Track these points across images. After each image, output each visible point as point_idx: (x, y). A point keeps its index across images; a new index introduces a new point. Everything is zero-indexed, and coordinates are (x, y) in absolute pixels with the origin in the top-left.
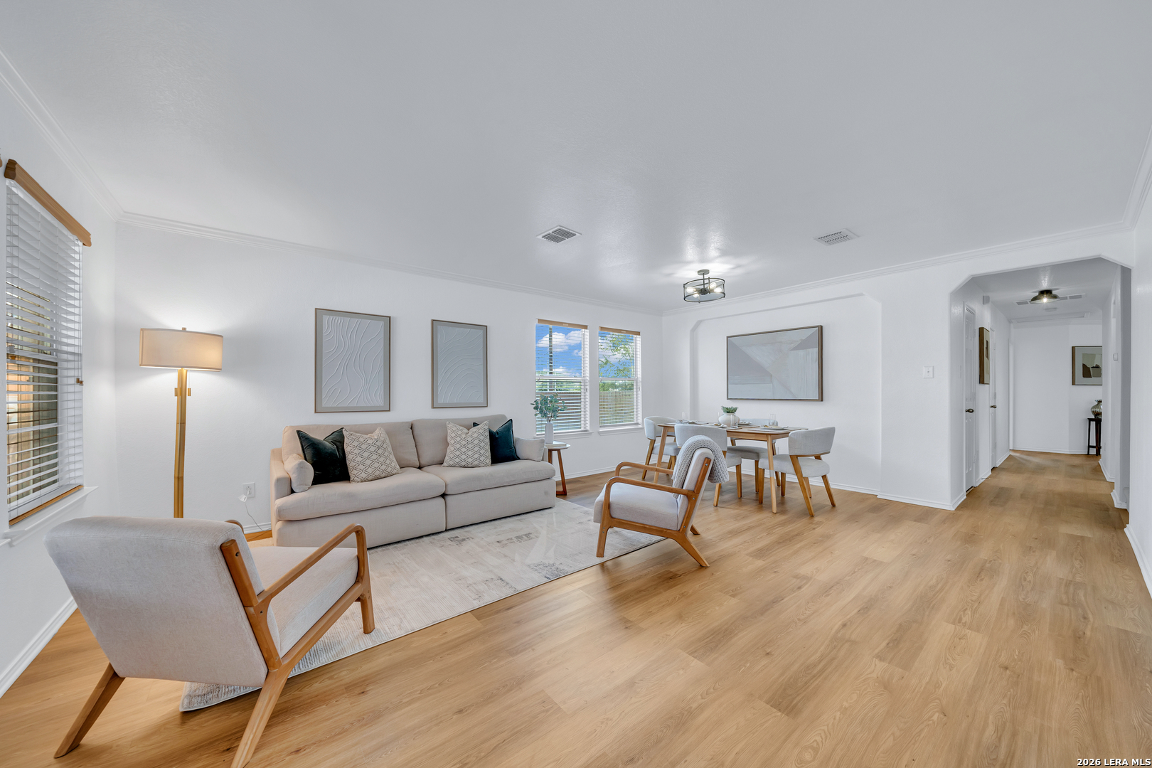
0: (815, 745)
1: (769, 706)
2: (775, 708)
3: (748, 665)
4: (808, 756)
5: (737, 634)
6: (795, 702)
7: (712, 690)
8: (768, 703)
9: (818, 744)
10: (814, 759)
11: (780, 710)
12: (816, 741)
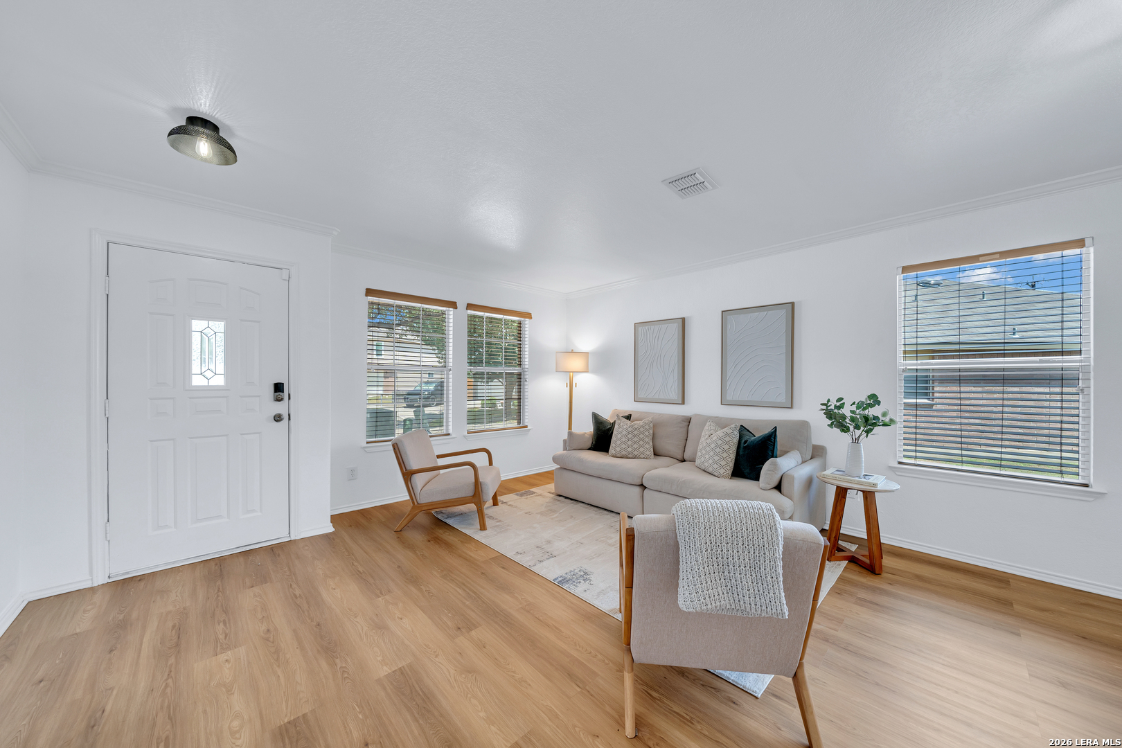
0: (237, 736)
1: (300, 714)
2: (294, 719)
3: (361, 716)
4: (236, 724)
5: (418, 721)
6: (287, 740)
7: (346, 676)
8: (304, 716)
9: (236, 739)
10: (229, 727)
11: (289, 722)
12: (240, 739)
